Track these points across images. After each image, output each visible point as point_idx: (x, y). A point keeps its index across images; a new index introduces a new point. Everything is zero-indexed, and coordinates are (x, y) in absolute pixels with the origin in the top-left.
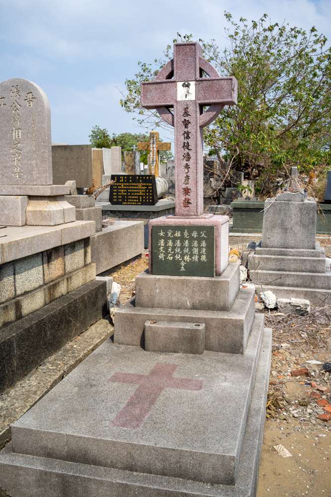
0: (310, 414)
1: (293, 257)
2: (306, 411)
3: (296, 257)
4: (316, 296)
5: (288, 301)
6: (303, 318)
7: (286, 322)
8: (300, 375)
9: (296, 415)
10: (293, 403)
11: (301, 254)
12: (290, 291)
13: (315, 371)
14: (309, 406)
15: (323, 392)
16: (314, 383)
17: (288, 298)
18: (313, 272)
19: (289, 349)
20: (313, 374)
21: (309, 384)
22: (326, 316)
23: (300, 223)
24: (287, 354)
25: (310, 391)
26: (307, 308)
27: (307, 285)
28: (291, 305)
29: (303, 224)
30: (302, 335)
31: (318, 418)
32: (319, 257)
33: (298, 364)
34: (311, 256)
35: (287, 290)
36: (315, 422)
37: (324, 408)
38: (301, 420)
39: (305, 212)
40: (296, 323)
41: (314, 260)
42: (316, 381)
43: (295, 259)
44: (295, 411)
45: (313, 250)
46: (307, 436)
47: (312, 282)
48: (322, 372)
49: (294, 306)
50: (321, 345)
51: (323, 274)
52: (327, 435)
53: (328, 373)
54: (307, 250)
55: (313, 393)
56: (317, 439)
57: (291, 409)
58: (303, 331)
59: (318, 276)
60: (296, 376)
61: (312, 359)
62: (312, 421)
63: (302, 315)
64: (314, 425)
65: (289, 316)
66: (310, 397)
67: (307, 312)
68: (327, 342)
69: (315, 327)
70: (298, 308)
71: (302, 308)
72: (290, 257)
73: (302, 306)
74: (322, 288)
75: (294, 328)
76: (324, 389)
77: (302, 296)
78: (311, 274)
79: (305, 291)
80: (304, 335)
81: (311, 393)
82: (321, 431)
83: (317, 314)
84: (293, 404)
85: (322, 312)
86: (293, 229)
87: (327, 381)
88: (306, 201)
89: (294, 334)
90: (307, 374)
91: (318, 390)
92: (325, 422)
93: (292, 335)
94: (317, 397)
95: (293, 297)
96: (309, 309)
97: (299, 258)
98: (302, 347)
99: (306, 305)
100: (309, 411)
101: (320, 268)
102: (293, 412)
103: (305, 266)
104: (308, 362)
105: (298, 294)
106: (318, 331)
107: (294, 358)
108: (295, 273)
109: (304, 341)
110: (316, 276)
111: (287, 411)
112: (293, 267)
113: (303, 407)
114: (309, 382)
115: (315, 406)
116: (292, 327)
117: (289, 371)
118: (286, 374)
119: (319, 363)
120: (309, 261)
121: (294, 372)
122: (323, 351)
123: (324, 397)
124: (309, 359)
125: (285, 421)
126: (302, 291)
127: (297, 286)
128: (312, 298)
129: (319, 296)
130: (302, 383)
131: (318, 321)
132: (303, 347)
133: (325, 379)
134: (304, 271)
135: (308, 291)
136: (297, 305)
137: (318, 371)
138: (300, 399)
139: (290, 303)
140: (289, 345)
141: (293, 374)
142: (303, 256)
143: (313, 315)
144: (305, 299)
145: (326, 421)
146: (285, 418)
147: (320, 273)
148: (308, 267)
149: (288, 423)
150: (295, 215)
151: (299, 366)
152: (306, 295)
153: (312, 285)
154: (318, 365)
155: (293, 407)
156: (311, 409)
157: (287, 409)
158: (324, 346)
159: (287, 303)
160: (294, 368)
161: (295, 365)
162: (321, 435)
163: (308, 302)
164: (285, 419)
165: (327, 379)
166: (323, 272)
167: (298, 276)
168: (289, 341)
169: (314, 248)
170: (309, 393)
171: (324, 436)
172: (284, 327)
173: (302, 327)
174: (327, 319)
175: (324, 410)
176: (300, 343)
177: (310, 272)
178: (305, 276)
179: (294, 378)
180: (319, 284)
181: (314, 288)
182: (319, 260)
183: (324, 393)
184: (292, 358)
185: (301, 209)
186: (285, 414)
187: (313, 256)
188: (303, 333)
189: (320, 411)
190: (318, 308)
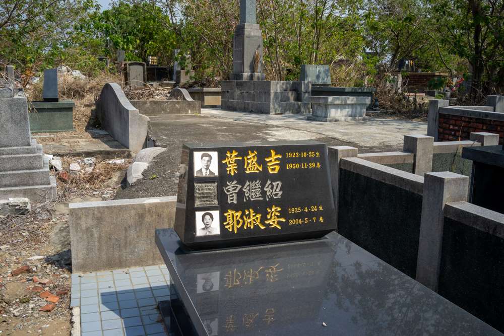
0: (32, 309)
1: (8, 156)
2: (28, 306)
3: (10, 156)
4: (35, 194)
5: (6, 201)
6: (24, 217)
7: (6, 224)
8: (21, 273)
9: (17, 314)
10: (14, 302)
11: (15, 152)
12: (8, 191)
13: (36, 266)
14: (31, 302)
15: (45, 284)
16: (36, 278)
17: (6, 199)
18: (30, 169)
19: (9, 250)
20: (35, 269)
21: (31, 280)
22: (48, 211)
23: (10, 119)
24: (7, 255)
25: (31, 287)
26: (26, 207)
27: (26, 183)
28: (10, 206)
29: (15, 121)
30: (24, 234)
31: (41, 311)
32: (35, 153)
33: (18, 263)
34: (26, 153)
35: (4, 191)
36: (38, 315)
37: (47, 299)
38: (23, 317)
39: (15, 108)
40: (15, 223)
41: (30, 157)
42: (38, 275)
43: (10, 158)
44: (16, 310)
45: (28, 147)
46: (29, 331)
47: (30, 180)
48: (44, 265)
49: (12, 206)
50: (43, 239)
51: (41, 170)
52: (51, 324)
53: (50, 265)
54: (22, 147)
55: (35, 288)
56: (40, 331)
57: (11, 309)
58: (24, 230)
59: (36, 172)
60: (17, 275)
61: (34, 255)
62: (34, 315)
63: (23, 214)
64: (37, 318)
65: (8, 216)
66: (32, 292)
67: (27, 210)
68: (49, 236)
69: (37, 224)
70: (17, 208)
71: (21, 207)
72: (4, 156)
73: (21, 205)
74: (41, 184)
75: (14, 228)
76: (46, 281)
77: (21, 195)
78: (28, 171)
79: (23, 189)
80: (26, 233)
81: (33, 289)
82: (44, 323)
83: (38, 210)
84: (14, 304)
85: (43, 208)
86: (5, 126)
87: (50, 273)
88: (16, 97)
89: (15, 234)
90: (29, 271)
91: (40, 283)
92: (49, 313)
93: (12, 236)
94: (39, 291)
95: (11, 197)
96: (29, 207)
97: (13, 156)
98: (23, 245)
99: (25, 203)
100: (31, 306)
101: (37, 164)
102: (14, 312)
103: (22, 163)
104: (29, 258)
105: (16, 194)
106: (40, 227)
107: (15, 258)
108: (11, 172)
109: (25, 239)
110: (34, 173)
111: (6, 312)
112: (8, 166)
113: (25, 304)
114: (31, 278)
115: (38, 300)
116: (12, 227)
117: (9, 272)
118: (5, 276)
119: (41, 257)
120: (25, 158)
121: (14, 272)
122: (45, 245)
123: (47, 289)
124: (31, 256)
125: (5, 323)
126: (21, 190)
127: (15, 186)
128: (32, 195)
129: (39, 192)
130: (24, 280)
131: (39, 218)
132: (25, 245)
133: (48, 271)
134: (20, 170)
135: (26, 189)
136: (16, 204)
137: (39, 266)
138: (21, 297)
139: (8, 204)
140: (9, 246)
141: (13, 273)
142: (19, 154)
143: (34, 212)
144: (24, 197)
145: (49, 311)
146: (4, 319)
147: (38, 169)
148: (25, 165)
149: (8, 324)
150: (5, 112)
151: (20, 265)
152: (25, 193)
153: (31, 182)
154: (41, 259)
155: (14, 307)
156: (33, 303)
157: (7, 310)
158: (46, 241)
159: (4, 204)
160: (14, 267)
161: (16, 264)
162: (44, 326)
163: (27, 200)
164: (5, 321)
165: (50, 271)
166: (41, 168)
167: (14, 175)
168: (9, 242)
169: (29, 145)
170: (31, 289)
171: (48, 326)
172: (4, 229)
173: (23, 225)
174: (48, 214)
175: (47, 301)
176: (21, 242)
177: (26, 169)
178: (22, 174)
179: (15, 277)
180: (38, 180)
181: (33, 185)
182: (35, 156)
183: (47, 285)
184: (12, 259)
185: (10, 105)
186: (5, 316)
187: (29, 153)
188: (24, 231)
189: (43, 303)
190: (39, 205)
